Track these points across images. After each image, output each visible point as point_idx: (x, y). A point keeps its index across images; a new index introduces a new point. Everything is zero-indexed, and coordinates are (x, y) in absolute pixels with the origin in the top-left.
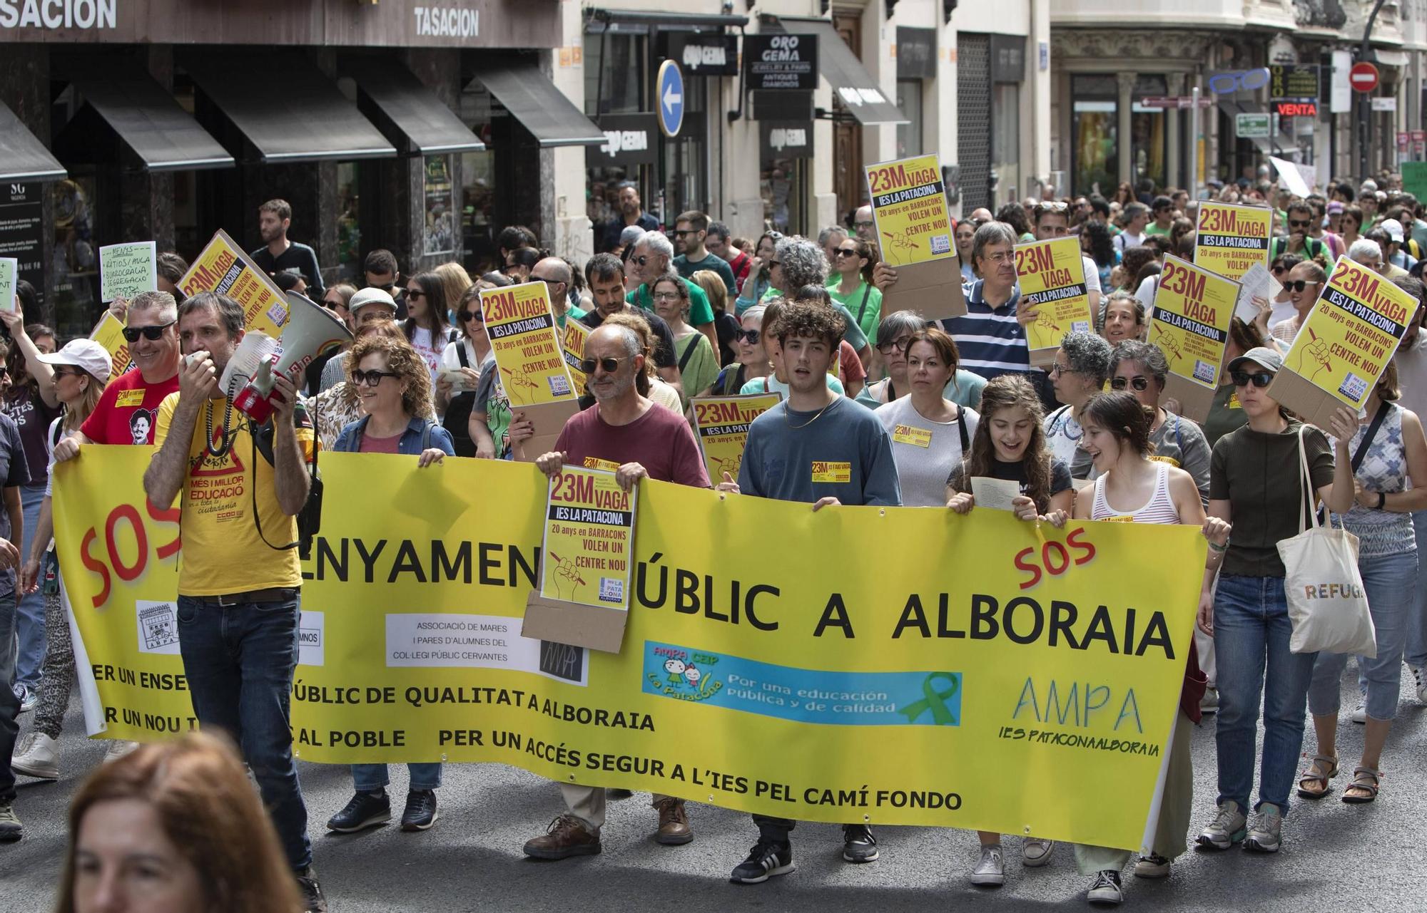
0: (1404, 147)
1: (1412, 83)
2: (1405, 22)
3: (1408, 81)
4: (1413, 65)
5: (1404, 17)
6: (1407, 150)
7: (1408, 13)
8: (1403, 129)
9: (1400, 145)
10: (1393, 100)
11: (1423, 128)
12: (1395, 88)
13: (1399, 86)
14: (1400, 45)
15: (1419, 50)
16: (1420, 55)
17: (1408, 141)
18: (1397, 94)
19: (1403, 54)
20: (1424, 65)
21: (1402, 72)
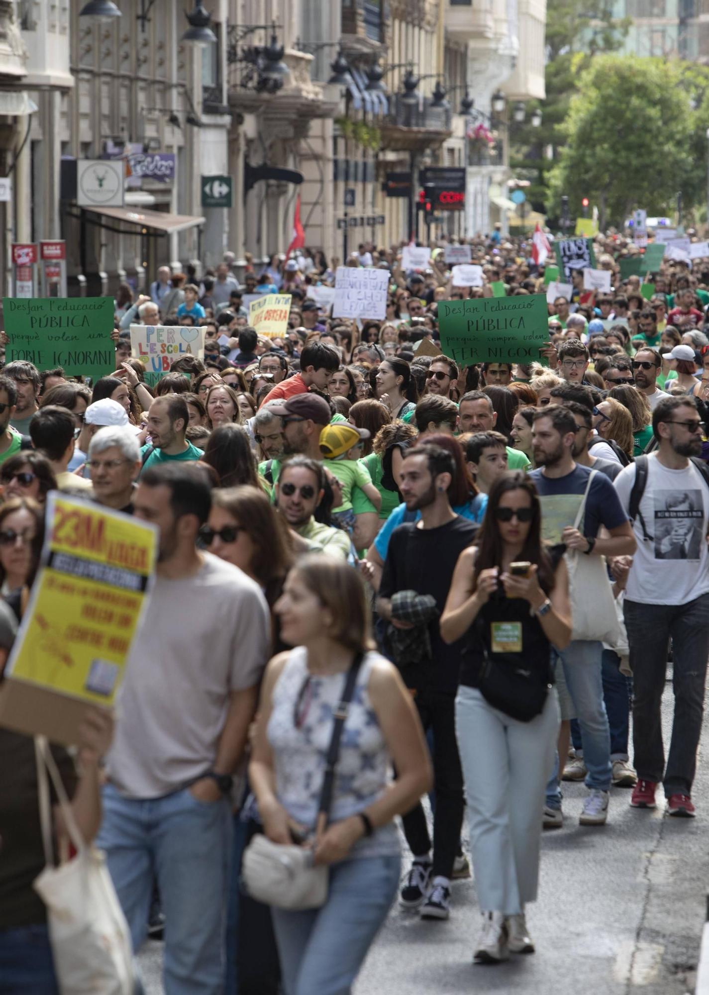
0: (26, 271)
1: (41, 150)
2: (26, 33)
3: (34, 144)
4: (45, 115)
5: (26, 25)
6: (31, 278)
7: (34, 16)
8: (25, 237)
9: (18, 267)
10: (7, 182)
11: (62, 237)
12: (9, 160)
13: (16, 156)
14: (18, 78)
15: (54, 88)
16: (57, 95)
17: (34, 260)
18: (15, 167)
19: (25, 95)
20: (63, 114)
21: (23, 127)
